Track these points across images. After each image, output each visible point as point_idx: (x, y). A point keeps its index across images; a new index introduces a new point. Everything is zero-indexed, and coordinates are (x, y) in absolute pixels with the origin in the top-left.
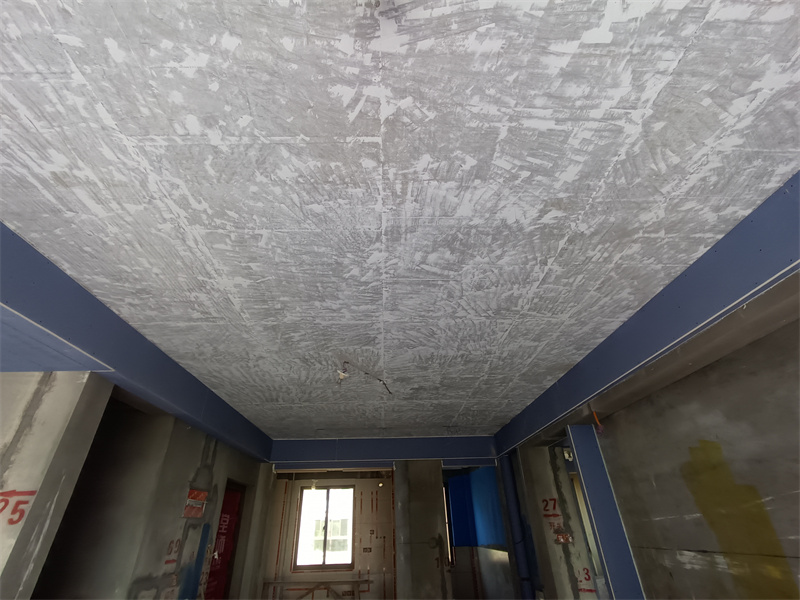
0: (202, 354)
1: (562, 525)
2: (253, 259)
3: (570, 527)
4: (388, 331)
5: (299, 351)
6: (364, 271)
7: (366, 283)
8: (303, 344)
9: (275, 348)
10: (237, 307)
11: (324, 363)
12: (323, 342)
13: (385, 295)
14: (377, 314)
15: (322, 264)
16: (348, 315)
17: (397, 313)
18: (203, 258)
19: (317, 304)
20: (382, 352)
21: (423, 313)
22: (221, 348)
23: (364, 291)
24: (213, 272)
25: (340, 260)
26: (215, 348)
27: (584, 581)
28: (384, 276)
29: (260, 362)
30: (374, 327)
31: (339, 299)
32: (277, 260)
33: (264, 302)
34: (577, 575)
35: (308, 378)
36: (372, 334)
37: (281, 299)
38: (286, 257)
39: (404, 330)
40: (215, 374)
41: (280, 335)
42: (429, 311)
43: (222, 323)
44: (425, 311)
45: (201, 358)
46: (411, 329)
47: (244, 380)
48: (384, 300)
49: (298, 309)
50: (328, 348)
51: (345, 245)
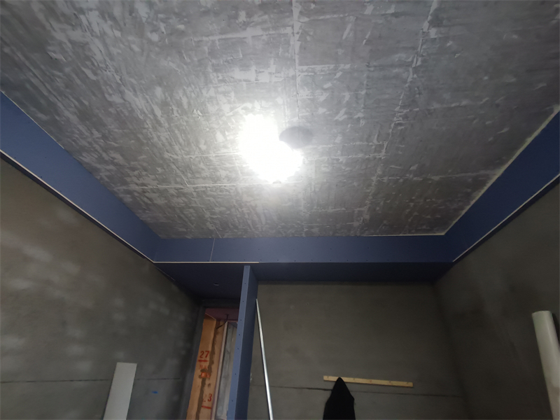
1: (207, 367)
3: (211, 369)
27: (207, 402)
34: (204, 395)
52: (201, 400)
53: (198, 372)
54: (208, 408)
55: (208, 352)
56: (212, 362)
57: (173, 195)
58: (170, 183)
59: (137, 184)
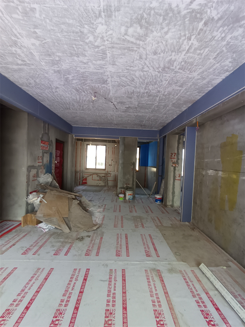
0: (30, 84)
1: (176, 161)
2: (36, 27)
3: (178, 162)
4: (112, 77)
5: (73, 85)
6: (96, 38)
7: (98, 47)
8: (74, 82)
9: (62, 83)
10: (37, 58)
11: (86, 92)
12: (83, 81)
13: (109, 55)
14: (106, 67)
15: (73, 32)
16: (92, 66)
17: (115, 66)
18: (9, 24)
19: (76, 58)
20: (111, 88)
21: (128, 68)
22: (37, 81)
23: (97, 52)
24: (18, 35)
25: (82, 30)
26: (35, 81)
27: (178, 177)
28: (106, 43)
29: (57, 90)
30: (105, 74)
31: (86, 56)
32: (49, 28)
33: (50, 55)
34: (176, 175)
35: (80, 99)
36: (105, 78)
37: (57, 54)
38: (53, 26)
39: (119, 77)
40: (40, 95)
41: (62, 76)
42: (131, 66)
43: (33, 67)
44: (129, 66)
45: (30, 86)
46: (123, 77)
47: (53, 98)
48: (108, 59)
49: (67, 61)
50: (86, 84)
51: (83, 18)
52: (174, 177)
53: (171, 164)
54: (179, 180)
55: (175, 153)
56: (178, 159)
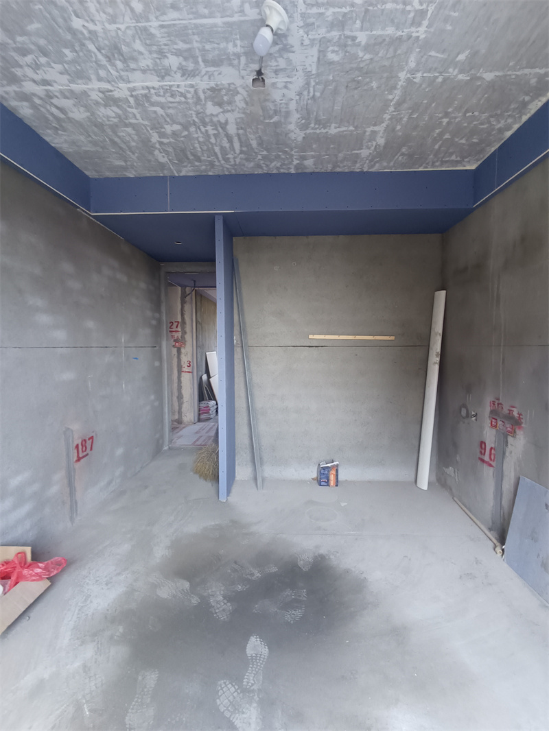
1: (180, 337)
3: (185, 338)
27: (186, 367)
34: (182, 363)
52: (180, 367)
54: (189, 372)
55: (178, 322)
56: (184, 333)
57: (97, 103)
58: (90, 79)
59: (34, 81)
